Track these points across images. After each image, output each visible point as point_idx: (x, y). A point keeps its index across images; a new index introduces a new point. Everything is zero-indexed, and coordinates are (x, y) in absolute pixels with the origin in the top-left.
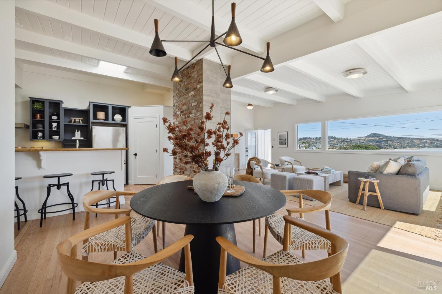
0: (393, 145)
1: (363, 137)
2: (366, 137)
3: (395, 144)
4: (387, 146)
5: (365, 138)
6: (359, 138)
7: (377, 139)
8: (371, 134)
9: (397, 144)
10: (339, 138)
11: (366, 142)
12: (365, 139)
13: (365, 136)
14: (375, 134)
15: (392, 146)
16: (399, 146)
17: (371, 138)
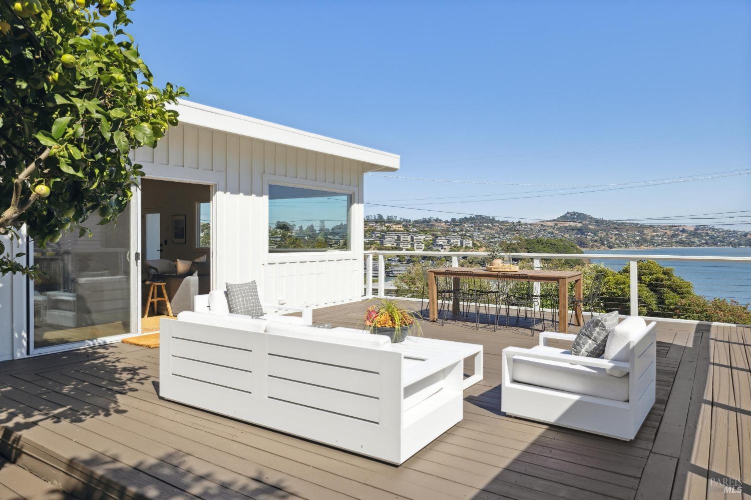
1: (551, 221)
2: (558, 220)
3: (610, 236)
4: (596, 241)
5: (555, 222)
6: (544, 221)
7: (579, 225)
8: (568, 213)
9: (614, 238)
10: (503, 222)
11: (557, 232)
12: (555, 225)
13: (555, 218)
14: (574, 213)
15: (606, 243)
16: (618, 241)
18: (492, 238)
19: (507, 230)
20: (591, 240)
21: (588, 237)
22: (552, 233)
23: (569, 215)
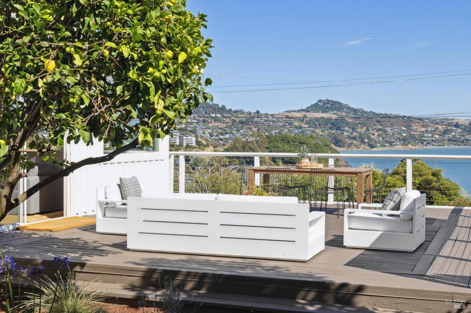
0: (369, 138)
1: (298, 111)
2: (307, 110)
3: (372, 132)
4: (354, 138)
5: (304, 113)
6: (289, 112)
7: (334, 117)
8: (320, 101)
9: (376, 134)
10: (236, 112)
11: (307, 126)
12: (305, 116)
13: (304, 108)
14: (328, 102)
15: (366, 140)
16: (381, 139)
17: (319, 115)
18: (222, 134)
19: (241, 122)
20: (349, 137)
21: (345, 134)
22: (300, 127)
23: (321, 104)
